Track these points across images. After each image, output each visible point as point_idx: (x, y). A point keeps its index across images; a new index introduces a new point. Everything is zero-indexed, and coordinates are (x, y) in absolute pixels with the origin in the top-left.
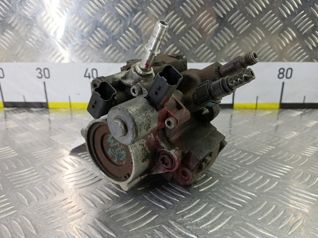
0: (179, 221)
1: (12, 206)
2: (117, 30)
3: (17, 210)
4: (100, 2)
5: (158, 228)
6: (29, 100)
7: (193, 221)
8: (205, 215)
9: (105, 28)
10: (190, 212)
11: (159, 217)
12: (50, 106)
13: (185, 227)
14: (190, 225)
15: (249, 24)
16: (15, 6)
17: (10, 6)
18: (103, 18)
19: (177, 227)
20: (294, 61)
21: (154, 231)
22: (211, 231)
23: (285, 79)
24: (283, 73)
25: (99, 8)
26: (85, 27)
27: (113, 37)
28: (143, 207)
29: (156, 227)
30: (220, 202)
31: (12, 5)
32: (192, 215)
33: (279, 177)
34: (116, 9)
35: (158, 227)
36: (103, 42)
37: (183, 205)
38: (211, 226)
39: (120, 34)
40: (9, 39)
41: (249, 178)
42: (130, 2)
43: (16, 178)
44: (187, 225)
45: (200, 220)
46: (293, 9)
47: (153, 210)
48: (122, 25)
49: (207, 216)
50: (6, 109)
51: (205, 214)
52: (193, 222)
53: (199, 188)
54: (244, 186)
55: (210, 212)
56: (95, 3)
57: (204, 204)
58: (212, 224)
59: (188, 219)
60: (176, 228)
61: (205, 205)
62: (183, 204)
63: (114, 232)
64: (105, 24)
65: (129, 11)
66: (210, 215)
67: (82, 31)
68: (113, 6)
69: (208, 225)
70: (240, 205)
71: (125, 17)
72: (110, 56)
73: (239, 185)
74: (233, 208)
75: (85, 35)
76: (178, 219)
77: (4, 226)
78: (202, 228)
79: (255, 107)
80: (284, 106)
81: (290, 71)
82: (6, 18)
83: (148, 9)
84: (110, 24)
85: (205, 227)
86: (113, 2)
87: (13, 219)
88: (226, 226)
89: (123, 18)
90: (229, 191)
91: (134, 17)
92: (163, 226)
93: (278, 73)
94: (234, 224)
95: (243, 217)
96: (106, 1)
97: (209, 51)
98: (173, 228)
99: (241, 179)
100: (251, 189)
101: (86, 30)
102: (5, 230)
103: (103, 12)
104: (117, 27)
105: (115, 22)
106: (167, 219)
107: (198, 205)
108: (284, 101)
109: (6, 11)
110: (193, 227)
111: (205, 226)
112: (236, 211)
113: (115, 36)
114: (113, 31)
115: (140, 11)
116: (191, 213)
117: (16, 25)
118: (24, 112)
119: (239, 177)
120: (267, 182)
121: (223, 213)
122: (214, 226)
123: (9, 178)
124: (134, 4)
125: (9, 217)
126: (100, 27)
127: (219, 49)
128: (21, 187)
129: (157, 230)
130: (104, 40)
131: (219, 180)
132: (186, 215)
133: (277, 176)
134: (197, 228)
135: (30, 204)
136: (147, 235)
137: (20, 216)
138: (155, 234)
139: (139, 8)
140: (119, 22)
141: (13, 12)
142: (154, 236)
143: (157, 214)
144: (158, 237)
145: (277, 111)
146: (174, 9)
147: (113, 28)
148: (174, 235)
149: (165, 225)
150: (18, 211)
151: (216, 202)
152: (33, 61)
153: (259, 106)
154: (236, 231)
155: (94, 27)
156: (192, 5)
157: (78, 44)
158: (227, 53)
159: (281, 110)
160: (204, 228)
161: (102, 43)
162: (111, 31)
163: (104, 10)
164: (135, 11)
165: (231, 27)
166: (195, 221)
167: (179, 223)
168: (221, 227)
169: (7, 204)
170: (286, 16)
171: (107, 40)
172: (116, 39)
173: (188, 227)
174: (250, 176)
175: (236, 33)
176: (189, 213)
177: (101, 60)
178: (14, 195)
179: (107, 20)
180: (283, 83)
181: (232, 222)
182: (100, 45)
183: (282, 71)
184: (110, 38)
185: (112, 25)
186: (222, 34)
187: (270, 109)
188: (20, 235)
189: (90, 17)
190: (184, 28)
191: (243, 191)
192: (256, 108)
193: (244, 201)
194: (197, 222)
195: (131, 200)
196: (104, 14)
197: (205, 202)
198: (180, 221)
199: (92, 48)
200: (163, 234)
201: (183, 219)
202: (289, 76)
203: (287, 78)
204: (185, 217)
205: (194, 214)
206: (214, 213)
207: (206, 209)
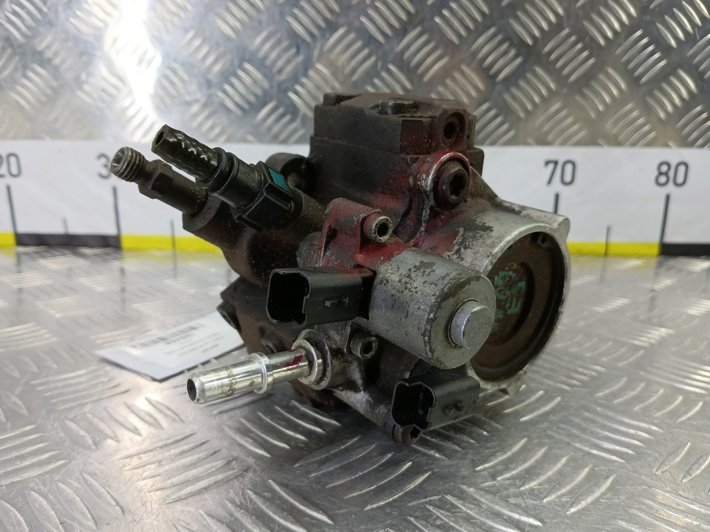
0: (486, 487)
1: (53, 450)
2: (289, 68)
3: (67, 461)
4: (253, 5)
5: (437, 503)
6: (77, 228)
7: (521, 486)
8: (550, 473)
9: (261, 65)
10: (510, 466)
11: (433, 477)
12: (125, 243)
13: (505, 500)
14: (516, 496)
15: (592, 61)
16: (56, 11)
17: (45, 9)
18: (258, 40)
19: (484, 500)
20: (691, 145)
21: (429, 510)
22: (573, 510)
23: (671, 186)
24: (666, 174)
25: (250, 18)
26: (215, 62)
27: (280, 84)
28: (389, 456)
29: (431, 501)
30: (578, 445)
31: (49, 9)
32: (517, 473)
33: (703, 392)
34: (288, 23)
35: (435, 500)
36: (256, 96)
37: (487, 451)
38: (571, 498)
39: (295, 79)
40: (37, 85)
41: (633, 393)
42: (321, 6)
43: (57, 388)
44: (508, 496)
45: (539, 484)
46: (689, 27)
47: (413, 463)
48: (300, 58)
49: (554, 475)
50: (21, 249)
51: (547, 471)
52: (522, 488)
53: (518, 414)
54: (626, 409)
55: (559, 466)
56: (240, 8)
57: (540, 450)
58: (570, 492)
59: (507, 482)
60: (483, 503)
61: (543, 450)
62: (488, 448)
63: (325, 512)
64: (261, 54)
65: (318, 27)
66: (560, 473)
67: (209, 69)
68: (282, 15)
69: (563, 495)
70: (630, 452)
71: (308, 38)
72: (269, 129)
73: (614, 409)
74: (614, 458)
75: (215, 81)
76: (484, 482)
77: (37, 495)
78: (549, 503)
79: (603, 251)
80: (670, 251)
81: (682, 169)
82: (33, 37)
83: (361, 22)
84: (273, 55)
85: (556, 500)
86: (282, 5)
87: (59, 481)
88: (608, 499)
89: (304, 41)
90: (593, 421)
91: (328, 39)
92: (449, 497)
93: (656, 173)
94: (626, 493)
95: (643, 477)
96: (266, 3)
97: (499, 120)
98: (476, 502)
99: (614, 395)
100: (645, 415)
101: (217, 68)
102: (41, 506)
103: (257, 26)
104: (288, 62)
105: (286, 49)
106: (454, 482)
107: (526, 451)
108: (671, 238)
109: (35, 22)
110: (526, 500)
111: (556, 498)
112: (622, 463)
113: (283, 82)
114: (280, 71)
115: (342, 26)
116: (514, 469)
117: (56, 54)
118: (64, 255)
119: (608, 391)
120: (677, 402)
121: (592, 469)
122: (577, 498)
123: (40, 388)
124: (331, 10)
125: (48, 476)
126: (250, 62)
127: (522, 115)
128: (72, 408)
129: (435, 506)
130: (259, 92)
131: (563, 398)
132: (501, 473)
133: (698, 390)
134: (535, 502)
135: (100, 446)
136: (412, 519)
137: (77, 474)
138: (431, 516)
139: (342, 20)
140: (294, 50)
141: (51, 24)
142: (432, 522)
143: (427, 471)
144: (442, 524)
145: (654, 261)
146: (421, 23)
147: (280, 63)
148: (481, 518)
149: (453, 496)
150: (70, 462)
151: (568, 444)
152: (89, 137)
153: (612, 250)
154: (636, 509)
155: (236, 62)
156: (462, 14)
157: (196, 101)
158: (542, 126)
159: (662, 257)
160: (554, 501)
161: (252, 99)
162: (275, 70)
163: (260, 22)
164: (332, 27)
165: (550, 67)
166: (527, 487)
167: (488, 491)
168: (597, 501)
169: (41, 445)
170: (673, 43)
171: (264, 91)
172: (286, 91)
173: (512, 500)
174: (634, 389)
175: (561, 79)
176: (507, 469)
177: (250, 138)
178: (56, 425)
179: (267, 46)
180: (668, 198)
181: (619, 487)
182: (249, 102)
183: (664, 168)
184: (272, 86)
185: (279, 57)
186: (528, 82)
187: (639, 256)
188: (81, 518)
189: (228, 38)
190: (444, 68)
191: (627, 420)
192: (606, 254)
193: (636, 442)
194: (532, 490)
195: (355, 439)
196: (260, 32)
197: (541, 445)
198: (489, 487)
199: (229, 111)
200: (454, 517)
201: (494, 482)
202: (680, 179)
203: (677, 185)
204: (499, 478)
205: (521, 471)
206: (569, 468)
207: (548, 459)
